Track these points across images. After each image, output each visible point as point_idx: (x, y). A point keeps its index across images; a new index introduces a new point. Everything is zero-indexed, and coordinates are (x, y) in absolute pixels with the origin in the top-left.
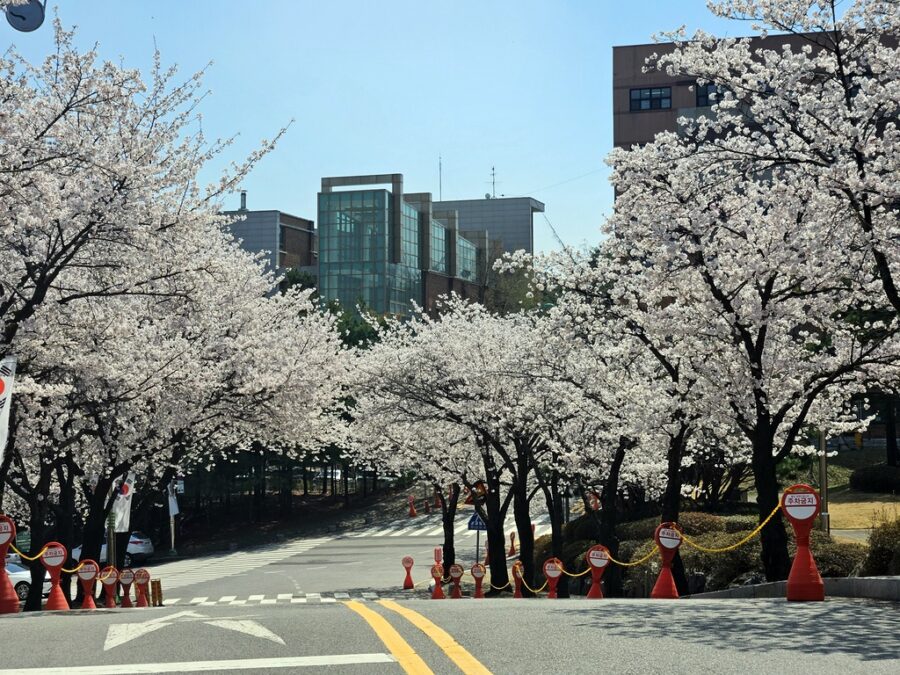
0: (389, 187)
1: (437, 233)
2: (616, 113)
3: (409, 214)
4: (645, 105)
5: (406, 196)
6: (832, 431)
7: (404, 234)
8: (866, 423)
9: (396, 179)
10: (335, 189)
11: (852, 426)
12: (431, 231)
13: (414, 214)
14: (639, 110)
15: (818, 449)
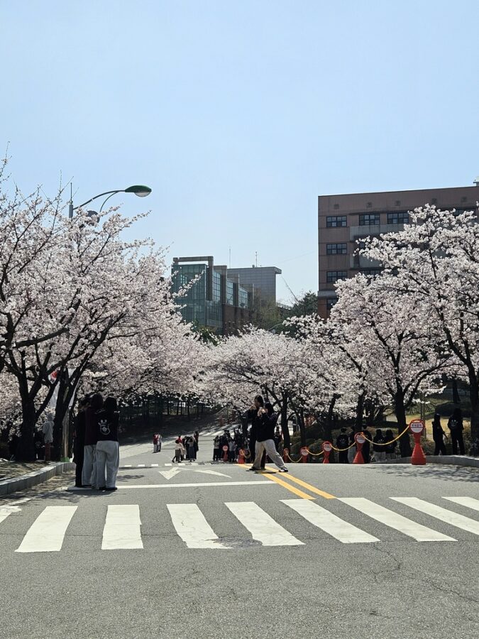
0: (206, 263)
1: (229, 285)
2: (320, 228)
3: (216, 276)
4: (334, 224)
5: (215, 267)
6: (428, 393)
7: (214, 286)
8: (442, 389)
9: (210, 259)
10: (180, 263)
11: (436, 391)
12: (227, 284)
13: (219, 276)
14: (331, 227)
15: (421, 400)
